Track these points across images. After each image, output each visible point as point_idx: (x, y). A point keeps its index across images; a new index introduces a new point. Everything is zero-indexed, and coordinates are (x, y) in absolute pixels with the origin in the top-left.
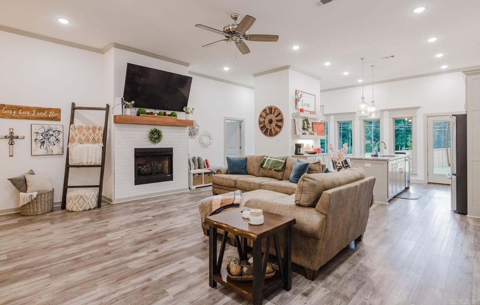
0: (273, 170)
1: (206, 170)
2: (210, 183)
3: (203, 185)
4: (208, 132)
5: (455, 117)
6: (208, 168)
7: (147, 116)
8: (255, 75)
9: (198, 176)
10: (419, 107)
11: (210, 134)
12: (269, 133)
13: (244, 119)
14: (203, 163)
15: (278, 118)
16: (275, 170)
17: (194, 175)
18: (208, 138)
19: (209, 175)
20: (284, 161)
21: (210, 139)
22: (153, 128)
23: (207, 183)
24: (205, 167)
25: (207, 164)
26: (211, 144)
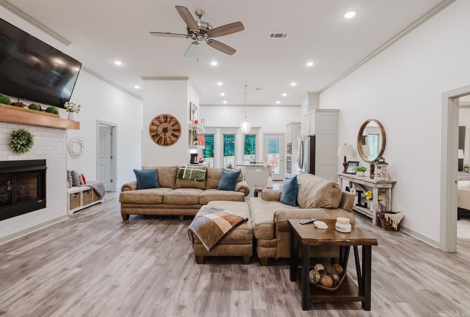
0: (195, 180)
1: (84, 188)
2: (89, 203)
3: (82, 207)
4: (79, 138)
5: (310, 137)
6: (86, 185)
7: (13, 109)
8: (144, 78)
9: (75, 197)
10: (261, 127)
11: (81, 140)
12: (163, 142)
13: (117, 124)
14: (78, 178)
15: (175, 128)
16: (197, 180)
17: (70, 195)
18: (79, 146)
19: (89, 193)
20: (205, 171)
21: (82, 147)
22: (17, 128)
23: (87, 204)
24: (81, 184)
25: (84, 179)
26: (82, 153)
